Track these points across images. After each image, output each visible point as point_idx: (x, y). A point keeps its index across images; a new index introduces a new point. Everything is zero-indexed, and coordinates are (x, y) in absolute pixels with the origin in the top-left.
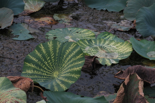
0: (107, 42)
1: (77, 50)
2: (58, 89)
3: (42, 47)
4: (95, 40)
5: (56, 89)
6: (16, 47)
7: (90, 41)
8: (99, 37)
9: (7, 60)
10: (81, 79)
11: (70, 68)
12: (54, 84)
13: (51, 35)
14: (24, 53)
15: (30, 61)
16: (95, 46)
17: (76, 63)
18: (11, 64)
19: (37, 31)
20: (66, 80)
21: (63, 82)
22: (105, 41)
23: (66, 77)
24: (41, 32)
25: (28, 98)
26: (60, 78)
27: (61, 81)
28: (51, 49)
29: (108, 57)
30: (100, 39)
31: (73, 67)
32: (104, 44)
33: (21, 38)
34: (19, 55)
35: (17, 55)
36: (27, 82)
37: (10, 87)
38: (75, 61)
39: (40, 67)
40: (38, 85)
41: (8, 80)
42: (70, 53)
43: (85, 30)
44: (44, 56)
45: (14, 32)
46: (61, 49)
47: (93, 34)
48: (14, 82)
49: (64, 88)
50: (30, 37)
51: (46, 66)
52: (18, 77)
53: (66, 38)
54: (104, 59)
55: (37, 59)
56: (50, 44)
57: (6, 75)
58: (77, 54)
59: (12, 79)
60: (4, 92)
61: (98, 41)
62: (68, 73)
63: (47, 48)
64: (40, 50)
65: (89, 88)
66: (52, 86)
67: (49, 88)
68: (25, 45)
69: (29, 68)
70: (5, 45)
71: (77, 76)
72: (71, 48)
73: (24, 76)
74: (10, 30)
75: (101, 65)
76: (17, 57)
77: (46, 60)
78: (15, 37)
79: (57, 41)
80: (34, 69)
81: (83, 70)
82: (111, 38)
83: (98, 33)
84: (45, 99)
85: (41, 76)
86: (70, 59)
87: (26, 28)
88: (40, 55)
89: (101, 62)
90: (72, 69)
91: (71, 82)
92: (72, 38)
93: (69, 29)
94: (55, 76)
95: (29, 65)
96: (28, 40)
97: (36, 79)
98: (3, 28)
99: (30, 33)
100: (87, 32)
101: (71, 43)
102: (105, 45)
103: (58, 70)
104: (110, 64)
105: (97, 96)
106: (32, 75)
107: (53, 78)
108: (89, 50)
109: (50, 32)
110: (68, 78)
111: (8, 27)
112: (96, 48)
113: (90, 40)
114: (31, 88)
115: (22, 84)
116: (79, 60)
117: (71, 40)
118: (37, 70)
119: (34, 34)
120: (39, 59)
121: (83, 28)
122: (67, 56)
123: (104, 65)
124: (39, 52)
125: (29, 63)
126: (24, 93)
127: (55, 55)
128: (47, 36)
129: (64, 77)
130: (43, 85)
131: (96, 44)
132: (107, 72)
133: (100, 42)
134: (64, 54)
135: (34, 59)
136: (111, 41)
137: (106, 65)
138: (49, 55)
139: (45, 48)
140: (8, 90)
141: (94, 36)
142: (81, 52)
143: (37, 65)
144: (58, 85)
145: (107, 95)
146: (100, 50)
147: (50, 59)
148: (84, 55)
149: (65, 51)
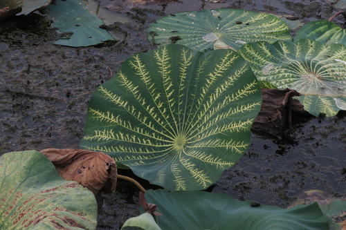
0: (324, 50)
1: (238, 74)
2: (187, 184)
3: (139, 66)
4: (290, 45)
5: (180, 185)
6: (65, 66)
7: (275, 47)
8: (300, 34)
9: (40, 104)
10: (250, 154)
11: (221, 124)
12: (174, 169)
13: (163, 30)
14: (87, 83)
15: (106, 106)
16: (291, 61)
17: (237, 111)
18: (52, 114)
19: (124, 20)
20: (209, 159)
21: (199, 165)
22: (318, 47)
23: (208, 151)
24: (134, 23)
25: (100, 211)
26: (192, 154)
27: (193, 160)
28: (164, 71)
29: (328, 93)
30: (303, 41)
31: (228, 121)
32: (315, 54)
33: (79, 40)
34: (72, 90)
35: (68, 88)
36: (97, 165)
37: (49, 179)
38: (233, 105)
39: (135, 123)
40: (128, 172)
41: (44, 158)
42: (220, 81)
43: (260, 17)
44: (143, 91)
45: (57, 23)
46: (192, 70)
47: (283, 28)
48: (61, 166)
49: (204, 180)
50: (105, 36)
51: (150, 119)
52: (71, 152)
53: (208, 38)
54: (315, 98)
55: (124, 99)
56: (162, 58)
57: (37, 144)
58: (240, 84)
59: (55, 157)
60: (33, 193)
61: (298, 48)
62: (213, 137)
63: (152, 68)
64: (132, 74)
65: (273, 180)
66: (170, 177)
67: (160, 181)
68: (89, 61)
69: (103, 125)
70: (33, 61)
71: (238, 147)
72: (221, 68)
73: (89, 149)
74: (48, 17)
75: (307, 116)
76: (68, 95)
77: (150, 102)
78: (62, 36)
79: (181, 46)
80: (117, 129)
81: (257, 129)
82: (336, 39)
83: (297, 24)
84: (152, 211)
85: (137, 146)
86: (220, 100)
87: (93, 13)
88: (132, 88)
89: (307, 107)
90: (225, 128)
91: (222, 164)
92: (224, 39)
93: (216, 14)
94: (176, 147)
95: (102, 116)
96: (99, 46)
97: (123, 155)
98: (26, 11)
99: (103, 27)
100: (266, 20)
101: (222, 52)
102: (318, 59)
103: (186, 129)
104: (332, 113)
105: (299, 204)
106: (110, 144)
107: (172, 154)
108: (272, 74)
109: (160, 21)
110: (215, 152)
111: (42, 10)
112: (293, 68)
113: (277, 45)
114: (109, 181)
115: (85, 172)
116: (246, 100)
117: (221, 45)
118: (125, 131)
119: (115, 28)
120: (132, 101)
121: (256, 11)
122: (212, 91)
123: (317, 114)
124: (129, 78)
125: (103, 110)
126: (90, 197)
127: (175, 87)
128: (154, 34)
129: (202, 150)
130: (142, 175)
131: (292, 55)
132: (325, 136)
133: (304, 51)
134: (203, 83)
135: (117, 100)
136: (336, 47)
137: (322, 116)
138: (160, 88)
139: (147, 68)
140: (45, 188)
141: (287, 33)
142: (249, 77)
143: (125, 116)
144: (185, 173)
145: (327, 201)
146: (304, 72)
147: (163, 99)
148: (259, 85)
149: (205, 76)
